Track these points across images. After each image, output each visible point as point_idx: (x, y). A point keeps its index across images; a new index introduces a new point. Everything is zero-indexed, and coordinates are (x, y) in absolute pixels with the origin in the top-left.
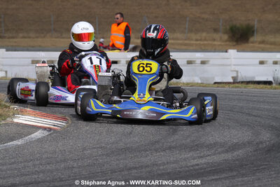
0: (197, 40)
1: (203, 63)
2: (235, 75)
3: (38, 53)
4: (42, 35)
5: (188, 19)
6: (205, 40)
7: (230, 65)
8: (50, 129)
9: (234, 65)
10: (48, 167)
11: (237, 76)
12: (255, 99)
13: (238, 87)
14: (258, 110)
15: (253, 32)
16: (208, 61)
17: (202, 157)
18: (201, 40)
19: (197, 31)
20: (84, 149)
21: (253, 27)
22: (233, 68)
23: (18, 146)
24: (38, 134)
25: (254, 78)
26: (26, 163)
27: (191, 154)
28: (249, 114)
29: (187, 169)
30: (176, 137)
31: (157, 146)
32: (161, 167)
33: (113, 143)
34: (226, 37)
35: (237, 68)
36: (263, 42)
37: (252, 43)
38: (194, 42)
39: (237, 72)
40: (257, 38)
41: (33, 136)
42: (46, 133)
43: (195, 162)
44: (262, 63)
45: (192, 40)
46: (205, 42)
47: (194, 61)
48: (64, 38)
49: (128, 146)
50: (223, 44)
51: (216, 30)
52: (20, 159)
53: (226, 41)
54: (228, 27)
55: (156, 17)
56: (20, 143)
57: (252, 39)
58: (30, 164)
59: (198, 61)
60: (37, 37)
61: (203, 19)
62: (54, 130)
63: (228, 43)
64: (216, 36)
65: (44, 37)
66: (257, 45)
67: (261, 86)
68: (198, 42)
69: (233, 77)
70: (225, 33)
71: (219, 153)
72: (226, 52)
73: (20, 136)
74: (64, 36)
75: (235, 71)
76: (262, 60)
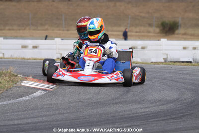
0: (137, 32)
1: (143, 48)
2: (165, 57)
3: (26, 41)
4: (23, 28)
5: (130, 17)
6: (143, 32)
7: (162, 50)
8: (46, 90)
9: (166, 50)
10: (48, 113)
11: (167, 57)
12: (180, 72)
13: (168, 64)
14: (183, 79)
15: (178, 26)
16: (146, 47)
17: (147, 108)
18: (140, 32)
19: (137, 26)
20: (70, 102)
21: (178, 23)
22: (164, 52)
23: (27, 101)
24: (39, 93)
25: (179, 59)
26: (33, 111)
27: (139, 105)
28: (177, 82)
29: (137, 114)
30: (129, 95)
31: (117, 101)
32: (121, 114)
33: (88, 99)
34: (158, 30)
35: (167, 52)
36: (185, 34)
37: (177, 34)
38: (135, 34)
39: (167, 55)
40: (180, 31)
41: (35, 94)
42: (43, 92)
43: (143, 110)
44: (184, 48)
45: (133, 32)
46: (143, 34)
47: (137, 47)
48: (39, 30)
49: (98, 100)
50: (156, 35)
51: (150, 25)
52: (29, 108)
53: (158, 33)
54: (160, 23)
55: (107, 15)
56: (27, 99)
57: (177, 32)
58: (36, 111)
59: (140, 47)
60: (20, 30)
61: (141, 17)
62: (49, 91)
63: (159, 34)
64: (151, 29)
65: (25, 29)
66: (180, 36)
67: (185, 64)
68: (138, 34)
69: (164, 59)
70: (158, 27)
71: (158, 106)
72: (159, 40)
73: (27, 94)
74: (39, 28)
75: (165, 54)
76: (184, 46)
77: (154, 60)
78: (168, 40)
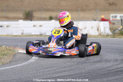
1: (8, 26)
2: (22, 32)
7: (20, 27)
9: (22, 27)
11: (23, 33)
25: (31, 33)
39: (23, 30)
44: (34, 26)
72: (18, 21)
75: (22, 30)
76: (34, 25)
77: (15, 34)
78: (23, 21)
